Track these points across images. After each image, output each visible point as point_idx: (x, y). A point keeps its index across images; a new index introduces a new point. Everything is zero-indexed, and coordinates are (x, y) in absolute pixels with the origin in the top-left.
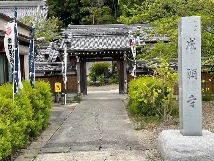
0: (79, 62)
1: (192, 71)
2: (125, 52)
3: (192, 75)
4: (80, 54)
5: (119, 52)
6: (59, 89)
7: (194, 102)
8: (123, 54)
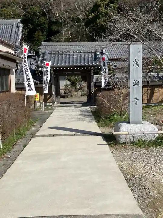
0: (54, 76)
1: (136, 81)
2: (93, 68)
3: (136, 84)
4: (54, 69)
5: (87, 68)
6: (38, 98)
7: (137, 102)
8: (91, 69)
